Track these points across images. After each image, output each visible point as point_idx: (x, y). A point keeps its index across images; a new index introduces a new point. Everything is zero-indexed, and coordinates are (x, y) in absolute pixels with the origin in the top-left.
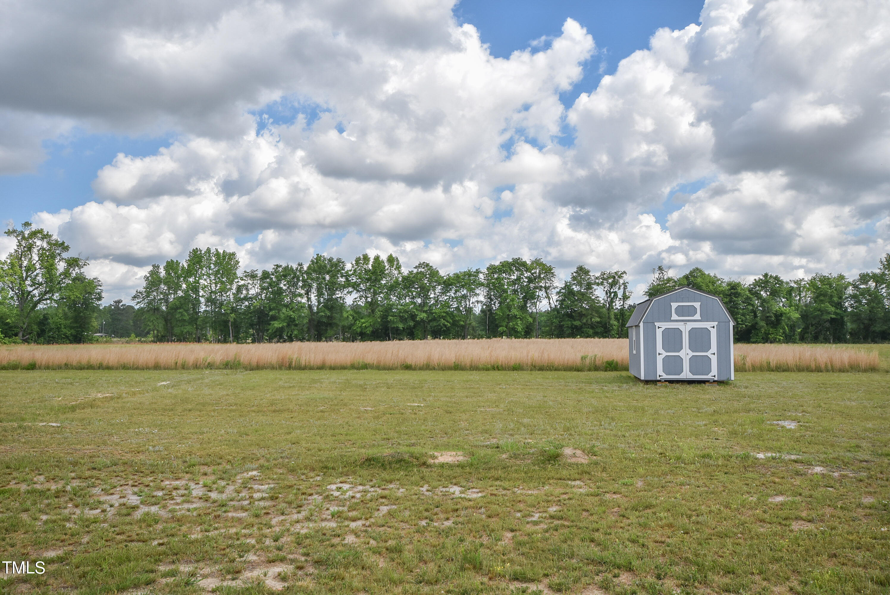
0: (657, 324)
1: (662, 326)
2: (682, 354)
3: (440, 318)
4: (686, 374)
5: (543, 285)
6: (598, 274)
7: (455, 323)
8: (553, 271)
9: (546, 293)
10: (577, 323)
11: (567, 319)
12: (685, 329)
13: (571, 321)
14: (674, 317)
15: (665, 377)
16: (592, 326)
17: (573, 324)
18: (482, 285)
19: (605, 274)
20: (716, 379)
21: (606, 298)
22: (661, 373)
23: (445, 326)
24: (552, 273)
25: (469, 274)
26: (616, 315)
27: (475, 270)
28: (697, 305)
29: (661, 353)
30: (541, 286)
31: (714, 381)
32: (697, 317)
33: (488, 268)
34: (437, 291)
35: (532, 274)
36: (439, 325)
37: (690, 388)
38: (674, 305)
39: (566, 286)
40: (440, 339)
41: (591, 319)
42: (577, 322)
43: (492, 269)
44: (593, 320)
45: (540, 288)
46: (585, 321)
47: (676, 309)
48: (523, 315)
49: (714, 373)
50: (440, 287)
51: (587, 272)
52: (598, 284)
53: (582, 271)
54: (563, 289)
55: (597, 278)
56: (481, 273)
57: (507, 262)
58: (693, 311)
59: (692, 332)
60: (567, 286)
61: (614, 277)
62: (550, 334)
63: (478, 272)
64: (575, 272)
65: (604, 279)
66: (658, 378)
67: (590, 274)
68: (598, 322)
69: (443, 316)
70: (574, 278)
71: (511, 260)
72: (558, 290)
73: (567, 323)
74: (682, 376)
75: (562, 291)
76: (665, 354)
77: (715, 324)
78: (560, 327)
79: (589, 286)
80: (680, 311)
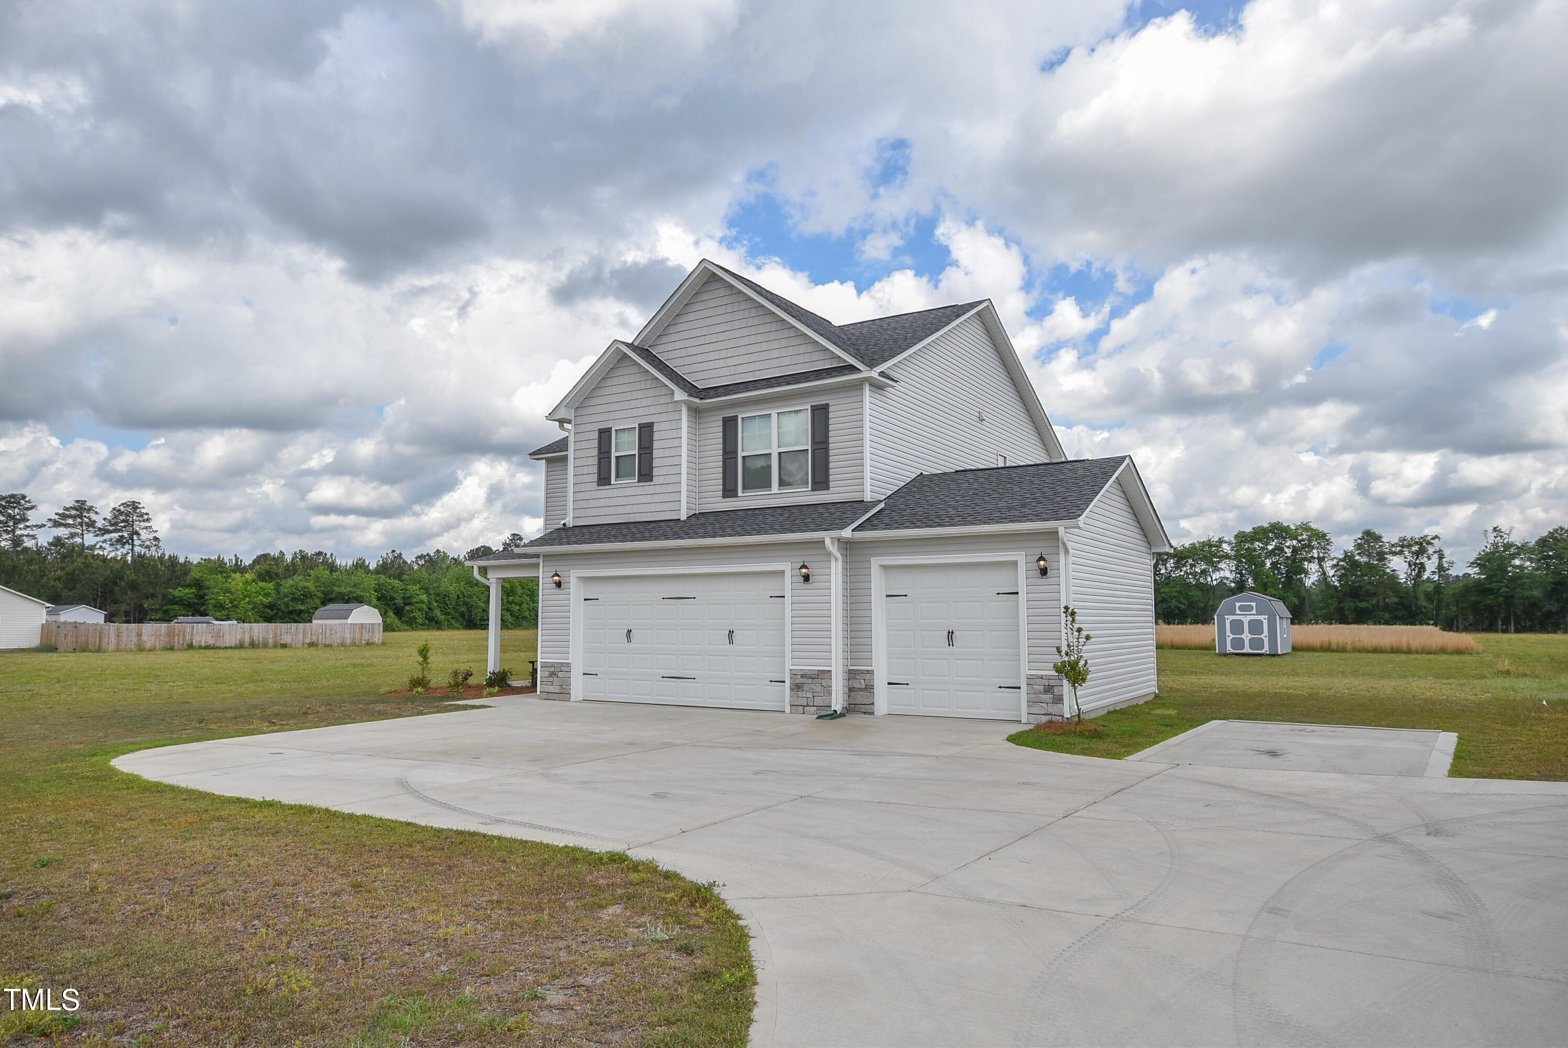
0: (1226, 616)
1: (1229, 619)
2: (1243, 636)
3: (1172, 599)
4: (1247, 650)
5: (1316, 556)
6: (1395, 540)
7: (1191, 605)
8: (1327, 538)
9: (1320, 565)
10: (1363, 605)
11: (1348, 600)
12: (1246, 620)
13: (1354, 602)
14: (1238, 612)
15: (1232, 651)
16: (1387, 608)
17: (1357, 606)
18: (1227, 557)
19: (1405, 540)
20: (1268, 653)
21: (1409, 571)
22: (1229, 649)
23: (1179, 608)
24: (1327, 540)
25: (1209, 544)
26: (1427, 594)
27: (1216, 539)
28: (1254, 604)
29: (1230, 636)
30: (1313, 557)
31: (1267, 655)
32: (1254, 612)
33: (1236, 536)
34: (1168, 565)
35: (1299, 541)
36: (1170, 607)
37: (1251, 659)
38: (1238, 604)
39: (1346, 556)
40: (1174, 624)
41: (1384, 599)
42: (1363, 603)
43: (1242, 538)
44: (1387, 600)
45: (1310, 560)
46: (1374, 602)
47: (1239, 607)
48: (1285, 595)
49: (1266, 649)
50: (1172, 561)
51: (1378, 538)
52: (1395, 554)
53: (1370, 537)
54: (1340, 560)
55: (1393, 546)
56: (1226, 542)
57: (1262, 528)
58: (1251, 608)
59: (1250, 621)
60: (1348, 557)
61: (1421, 544)
62: (1329, 619)
63: (1221, 541)
64: (1359, 539)
65: (1402, 546)
66: (1228, 652)
67: (1383, 540)
68: (1396, 603)
69: (1175, 597)
70: (1359, 546)
71: (1268, 526)
72: (1335, 562)
73: (1349, 604)
74: (1244, 651)
75: (1341, 563)
76: (1232, 636)
77: (1267, 617)
78: (1341, 610)
79: (1381, 556)
80: (1242, 608)
